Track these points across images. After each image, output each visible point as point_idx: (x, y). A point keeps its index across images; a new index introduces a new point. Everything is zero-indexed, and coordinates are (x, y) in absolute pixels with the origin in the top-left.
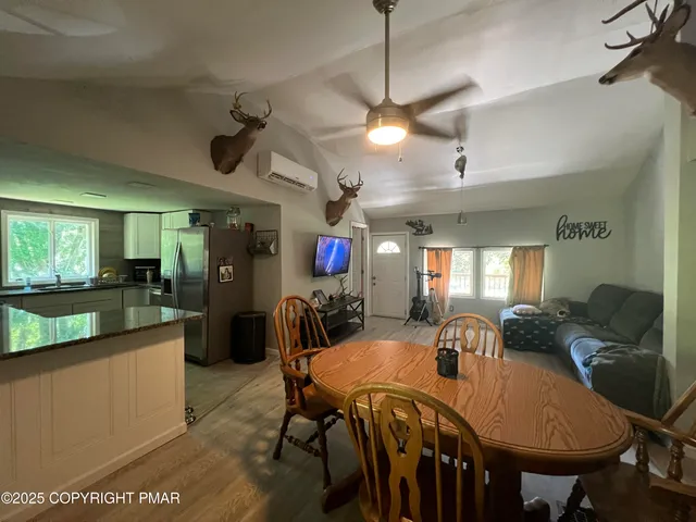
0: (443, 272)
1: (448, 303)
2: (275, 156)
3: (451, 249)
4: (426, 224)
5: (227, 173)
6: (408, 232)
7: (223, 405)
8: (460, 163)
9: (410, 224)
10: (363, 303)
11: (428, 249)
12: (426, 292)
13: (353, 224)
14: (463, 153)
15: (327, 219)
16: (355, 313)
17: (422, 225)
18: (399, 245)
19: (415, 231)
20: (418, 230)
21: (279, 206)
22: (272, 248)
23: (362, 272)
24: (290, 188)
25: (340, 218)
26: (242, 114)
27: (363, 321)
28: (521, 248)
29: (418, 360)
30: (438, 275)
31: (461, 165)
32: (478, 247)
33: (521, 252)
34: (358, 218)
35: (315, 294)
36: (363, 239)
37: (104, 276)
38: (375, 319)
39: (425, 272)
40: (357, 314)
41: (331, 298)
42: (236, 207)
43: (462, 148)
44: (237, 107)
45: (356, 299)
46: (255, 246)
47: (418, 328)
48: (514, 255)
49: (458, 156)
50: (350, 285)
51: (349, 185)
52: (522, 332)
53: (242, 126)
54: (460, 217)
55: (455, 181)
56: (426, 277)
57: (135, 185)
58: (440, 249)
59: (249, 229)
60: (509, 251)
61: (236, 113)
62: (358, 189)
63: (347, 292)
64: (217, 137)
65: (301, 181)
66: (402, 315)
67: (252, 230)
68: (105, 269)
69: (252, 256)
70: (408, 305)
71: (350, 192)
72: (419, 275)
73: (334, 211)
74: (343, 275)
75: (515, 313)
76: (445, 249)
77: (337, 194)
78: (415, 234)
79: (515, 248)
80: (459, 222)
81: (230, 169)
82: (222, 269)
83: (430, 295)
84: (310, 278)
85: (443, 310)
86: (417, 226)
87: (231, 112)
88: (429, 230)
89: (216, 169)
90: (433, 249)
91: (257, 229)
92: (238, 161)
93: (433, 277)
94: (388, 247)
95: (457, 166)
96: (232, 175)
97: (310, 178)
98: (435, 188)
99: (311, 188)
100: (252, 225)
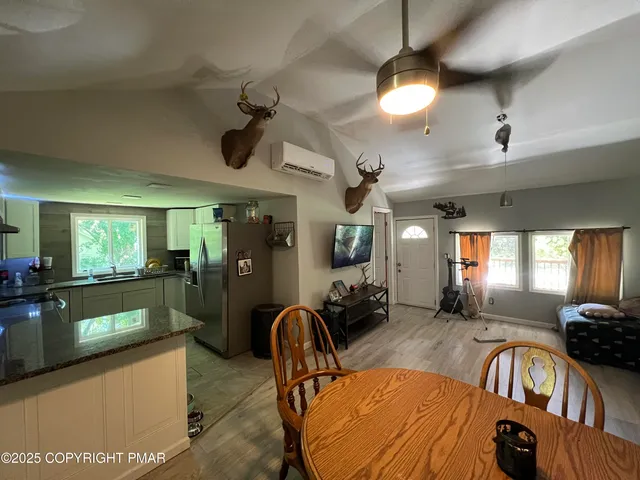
0: (480, 260)
1: (486, 295)
2: (287, 146)
3: (489, 233)
4: (458, 206)
5: (238, 168)
6: (436, 216)
7: (233, 412)
8: (502, 134)
9: (439, 207)
10: (387, 292)
11: (461, 234)
12: (459, 281)
13: (375, 209)
14: (506, 122)
15: (347, 206)
16: (378, 304)
17: (453, 207)
18: (426, 229)
19: (444, 214)
20: (448, 213)
21: (295, 197)
22: (288, 240)
23: (387, 258)
24: (305, 178)
25: (360, 205)
26: (249, 105)
27: (387, 312)
28: (587, 231)
29: (459, 423)
30: (474, 264)
31: (503, 137)
32: (524, 231)
33: (587, 236)
34: (380, 204)
35: (334, 285)
36: (386, 224)
37: (150, 266)
38: (401, 308)
39: (458, 260)
40: (381, 305)
41: (352, 288)
42: (254, 200)
43: (505, 116)
44: (244, 98)
45: (380, 289)
46: (273, 239)
47: (451, 322)
48: (576, 241)
49: (499, 125)
50: (372, 273)
51: (369, 170)
52: (596, 341)
53: (250, 117)
54: (504, 198)
55: (495, 155)
56: (459, 267)
57: (153, 186)
58: (476, 234)
59: (267, 221)
60: (570, 235)
61: (244, 105)
62: (378, 174)
63: (369, 282)
64: (227, 133)
65: (316, 169)
66: (432, 305)
67: (271, 222)
68: (151, 260)
69: (271, 247)
70: (438, 296)
71: (370, 177)
72: (451, 263)
73: (353, 198)
74: (365, 264)
75: (583, 314)
76: (482, 234)
77: (356, 180)
78: (445, 218)
79: (577, 232)
80: (502, 205)
81: (241, 164)
82: (241, 263)
83: (465, 287)
84: (329, 269)
85: (481, 304)
86: (447, 209)
87: (239, 104)
88: (462, 213)
89: (228, 164)
90: (467, 234)
91: (275, 220)
92: (248, 154)
93: (467, 266)
94: (415, 232)
95: (498, 138)
96: (244, 169)
97: (326, 166)
98: (467, 166)
99: (328, 176)
100: (271, 217)
